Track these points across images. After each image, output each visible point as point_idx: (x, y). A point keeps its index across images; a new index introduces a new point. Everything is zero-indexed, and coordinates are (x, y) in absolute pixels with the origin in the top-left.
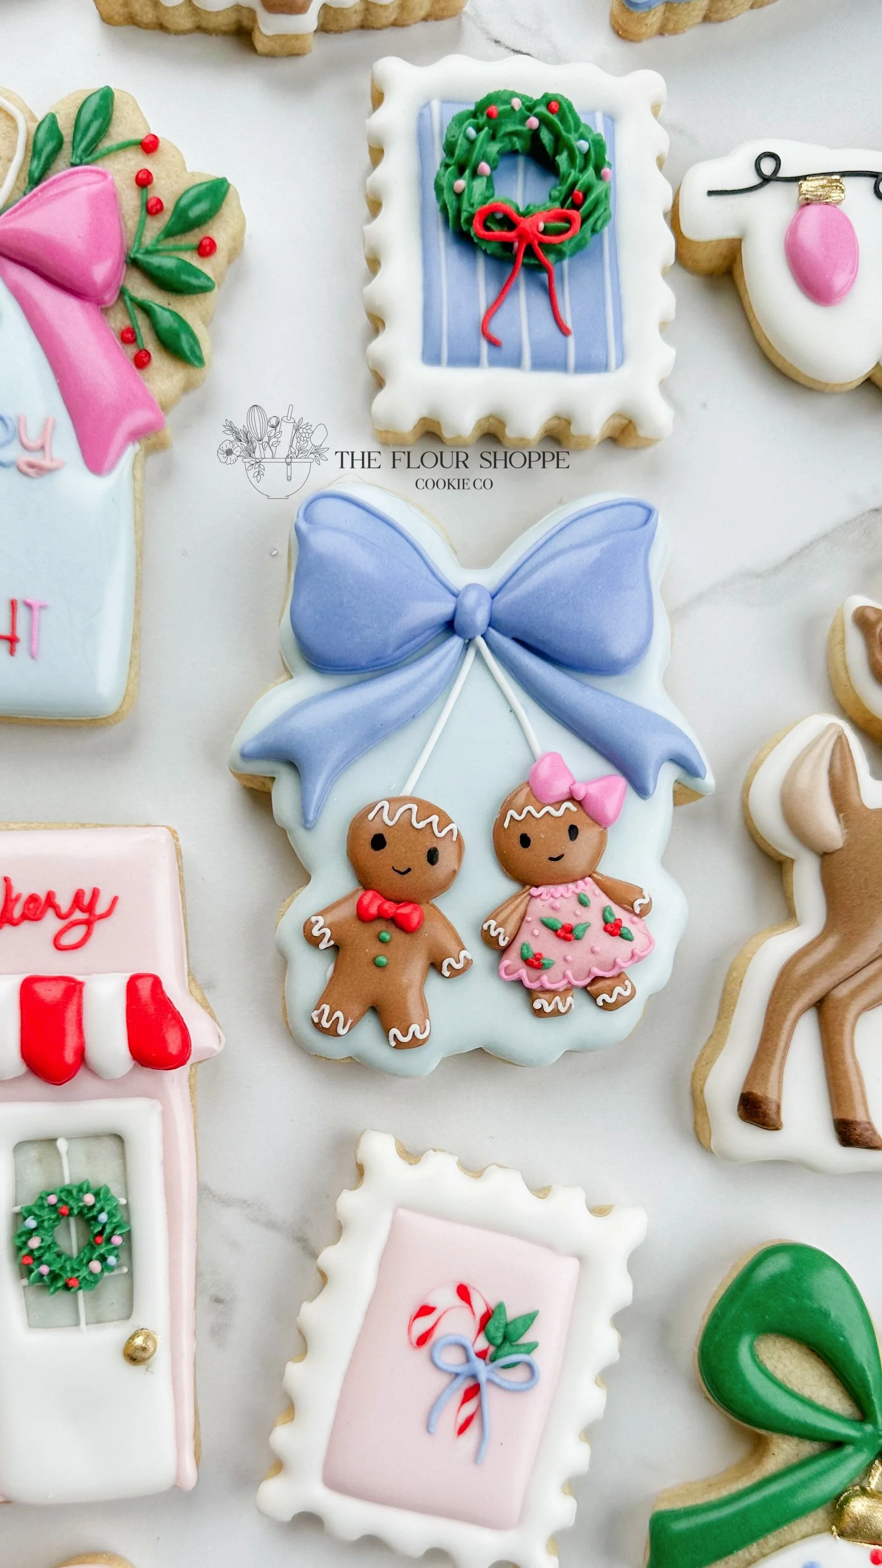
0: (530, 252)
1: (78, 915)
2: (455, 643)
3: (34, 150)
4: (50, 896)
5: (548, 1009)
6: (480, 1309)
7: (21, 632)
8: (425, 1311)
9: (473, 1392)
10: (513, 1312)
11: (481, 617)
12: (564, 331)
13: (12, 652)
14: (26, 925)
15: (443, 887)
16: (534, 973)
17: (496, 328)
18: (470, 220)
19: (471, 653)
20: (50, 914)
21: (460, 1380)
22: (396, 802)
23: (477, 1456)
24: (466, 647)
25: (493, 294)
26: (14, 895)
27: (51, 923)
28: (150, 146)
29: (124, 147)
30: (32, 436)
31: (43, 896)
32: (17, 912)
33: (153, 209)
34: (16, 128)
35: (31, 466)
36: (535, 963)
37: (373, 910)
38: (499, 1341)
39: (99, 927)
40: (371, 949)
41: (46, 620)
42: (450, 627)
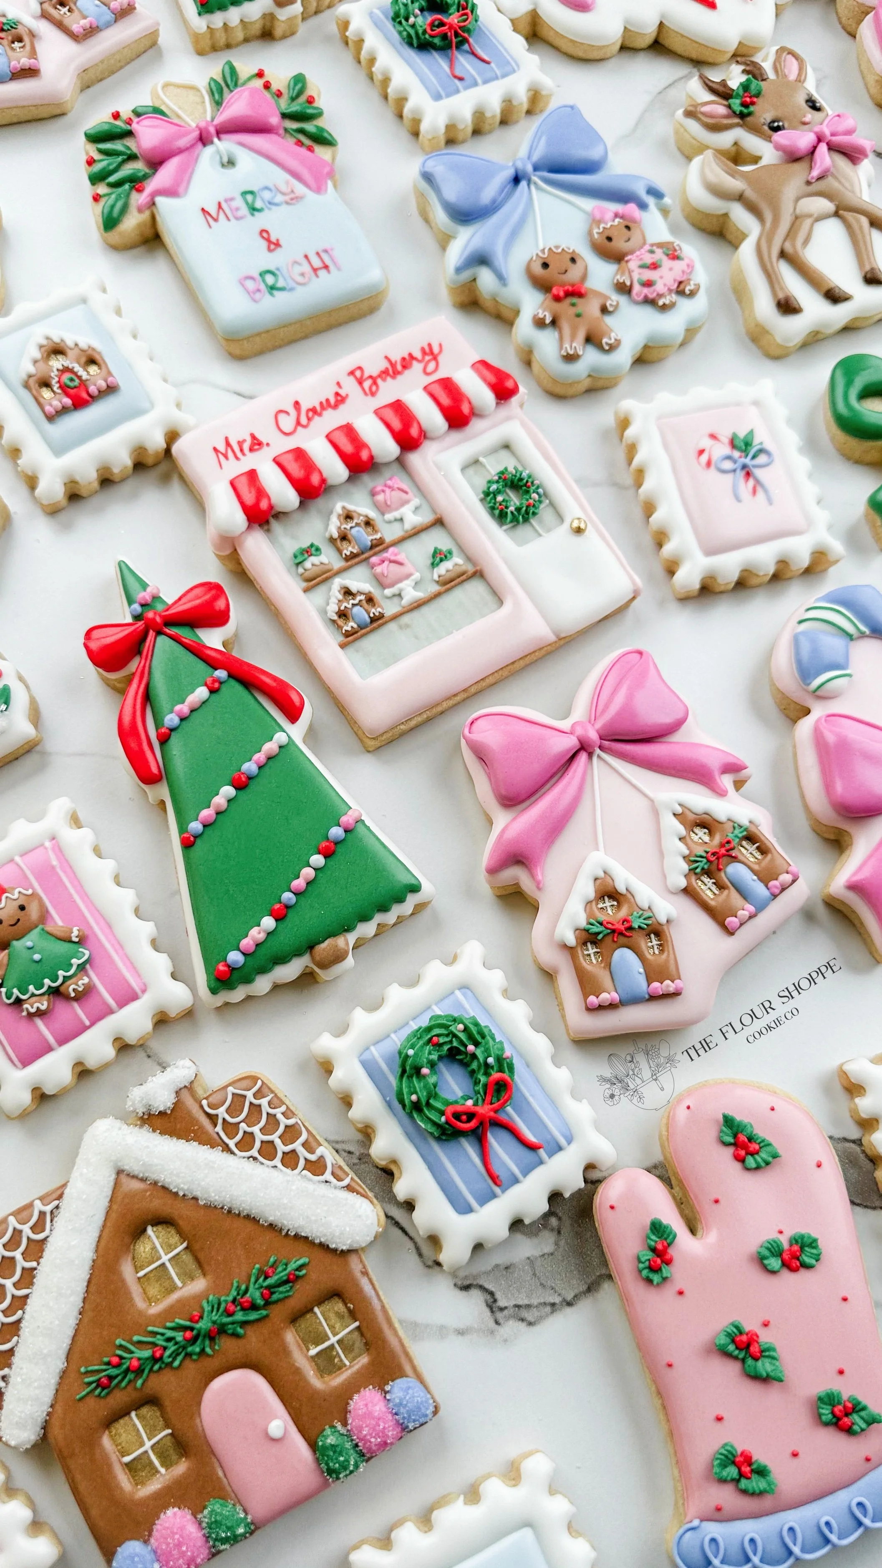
0: (457, 35)
1: (427, 358)
2: (523, 184)
3: (212, 93)
4: (410, 355)
5: (667, 302)
6: (726, 441)
7: (328, 262)
8: (701, 452)
9: (748, 474)
10: (742, 434)
11: (529, 168)
12: (488, 63)
13: (329, 272)
14: (407, 373)
15: (584, 277)
16: (651, 289)
17: (458, 73)
18: (425, 32)
19: (533, 187)
20: (415, 363)
21: (738, 471)
22: (543, 251)
23: (770, 501)
24: (529, 185)
25: (448, 63)
26: (393, 361)
27: (417, 367)
28: (260, 74)
29: (250, 79)
30: (284, 188)
31: (407, 356)
32: (399, 368)
33: (279, 94)
34: (198, 90)
35: (292, 199)
36: (648, 284)
37: (562, 294)
38: (744, 447)
39: (440, 359)
40: (572, 311)
41: (336, 253)
42: (516, 180)
